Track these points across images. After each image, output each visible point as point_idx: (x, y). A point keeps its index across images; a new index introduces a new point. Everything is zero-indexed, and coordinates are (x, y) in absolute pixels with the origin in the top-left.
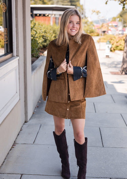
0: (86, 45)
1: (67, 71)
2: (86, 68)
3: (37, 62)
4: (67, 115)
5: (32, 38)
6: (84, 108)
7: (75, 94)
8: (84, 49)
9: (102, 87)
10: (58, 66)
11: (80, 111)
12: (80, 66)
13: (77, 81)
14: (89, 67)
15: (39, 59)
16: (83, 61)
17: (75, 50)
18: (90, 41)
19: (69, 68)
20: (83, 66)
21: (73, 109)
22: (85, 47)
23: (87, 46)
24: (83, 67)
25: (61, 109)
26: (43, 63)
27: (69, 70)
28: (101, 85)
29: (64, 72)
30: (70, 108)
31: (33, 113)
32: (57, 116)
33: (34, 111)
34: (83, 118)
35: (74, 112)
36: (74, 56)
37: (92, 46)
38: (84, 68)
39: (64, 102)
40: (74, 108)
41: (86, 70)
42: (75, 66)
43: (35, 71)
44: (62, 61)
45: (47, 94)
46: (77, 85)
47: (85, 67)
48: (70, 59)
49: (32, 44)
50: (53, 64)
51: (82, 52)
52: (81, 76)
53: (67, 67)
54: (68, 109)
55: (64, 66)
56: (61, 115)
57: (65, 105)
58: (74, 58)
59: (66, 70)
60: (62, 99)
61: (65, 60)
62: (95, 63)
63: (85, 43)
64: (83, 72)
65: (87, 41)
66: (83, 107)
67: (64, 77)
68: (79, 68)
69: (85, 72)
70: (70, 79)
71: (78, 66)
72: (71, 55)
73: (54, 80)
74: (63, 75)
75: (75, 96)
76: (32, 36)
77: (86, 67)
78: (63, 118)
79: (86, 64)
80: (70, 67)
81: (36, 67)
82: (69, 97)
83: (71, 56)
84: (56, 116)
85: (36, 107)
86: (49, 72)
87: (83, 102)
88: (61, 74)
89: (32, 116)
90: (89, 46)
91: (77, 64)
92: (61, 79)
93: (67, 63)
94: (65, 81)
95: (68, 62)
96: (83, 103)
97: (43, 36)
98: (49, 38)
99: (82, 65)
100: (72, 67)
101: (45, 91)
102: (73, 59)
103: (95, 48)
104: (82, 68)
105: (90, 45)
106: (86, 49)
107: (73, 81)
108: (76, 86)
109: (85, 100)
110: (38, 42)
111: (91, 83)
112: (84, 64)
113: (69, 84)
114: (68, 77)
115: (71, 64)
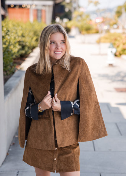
0: (77, 72)
1: (53, 107)
2: (78, 103)
3: (10, 81)
4: (55, 168)
5: (4, 46)
6: (78, 156)
7: (63, 138)
8: (74, 78)
9: (102, 127)
10: (41, 101)
11: (72, 161)
12: (70, 100)
13: (66, 120)
14: (82, 100)
15: (14, 75)
16: (74, 92)
17: (63, 79)
18: (83, 66)
19: (55, 103)
20: (74, 99)
21: (61, 158)
22: (76, 74)
23: (79, 74)
24: (75, 101)
25: (45, 159)
26: (20, 81)
27: (54, 106)
28: (99, 123)
29: (48, 108)
30: (58, 158)
31: (7, 154)
32: (40, 168)
33: (9, 151)
34: (77, 170)
35: (64, 163)
37: (85, 73)
38: (75, 102)
39: (50, 149)
40: (64, 157)
41: (78, 106)
42: (63, 100)
43: (9, 95)
44: (45, 95)
45: (26, 138)
46: (66, 125)
47: (76, 101)
48: (56, 91)
49: (4, 58)
50: (33, 97)
51: (72, 81)
52: (72, 114)
53: (52, 102)
54: (55, 159)
55: (49, 101)
56: (46, 167)
57: (51, 153)
58: (61, 89)
59: (50, 106)
60: (47, 145)
61: (49, 92)
62: (90, 95)
63: (75, 70)
64: (74, 108)
65: (78, 66)
66: (76, 155)
67: (49, 115)
68: (69, 102)
69: (77, 108)
70: (57, 118)
71: (67, 100)
72: (56, 86)
74: (47, 113)
75: (63, 141)
76: (4, 44)
77: (78, 100)
78: (49, 171)
79: (78, 96)
80: (56, 102)
81: (10, 89)
82: (56, 141)
83: (57, 87)
84: (38, 168)
85: (11, 145)
86: (27, 108)
87: (75, 148)
88: (44, 112)
89: (5, 159)
90: (80, 74)
91: (66, 97)
92: (45, 118)
93: (52, 97)
94: (50, 121)
95: (53, 96)
96: (75, 150)
97: (19, 42)
98: (28, 44)
99: (72, 98)
100: (59, 101)
101: (23, 134)
102: (60, 91)
103: (90, 74)
104: (72, 103)
105: (82, 72)
106: (77, 77)
107: (60, 121)
108: (66, 127)
109: (78, 145)
110: (13, 52)
111: (86, 122)
112: (75, 96)
113: (56, 125)
114: (53, 115)
115: (58, 97)
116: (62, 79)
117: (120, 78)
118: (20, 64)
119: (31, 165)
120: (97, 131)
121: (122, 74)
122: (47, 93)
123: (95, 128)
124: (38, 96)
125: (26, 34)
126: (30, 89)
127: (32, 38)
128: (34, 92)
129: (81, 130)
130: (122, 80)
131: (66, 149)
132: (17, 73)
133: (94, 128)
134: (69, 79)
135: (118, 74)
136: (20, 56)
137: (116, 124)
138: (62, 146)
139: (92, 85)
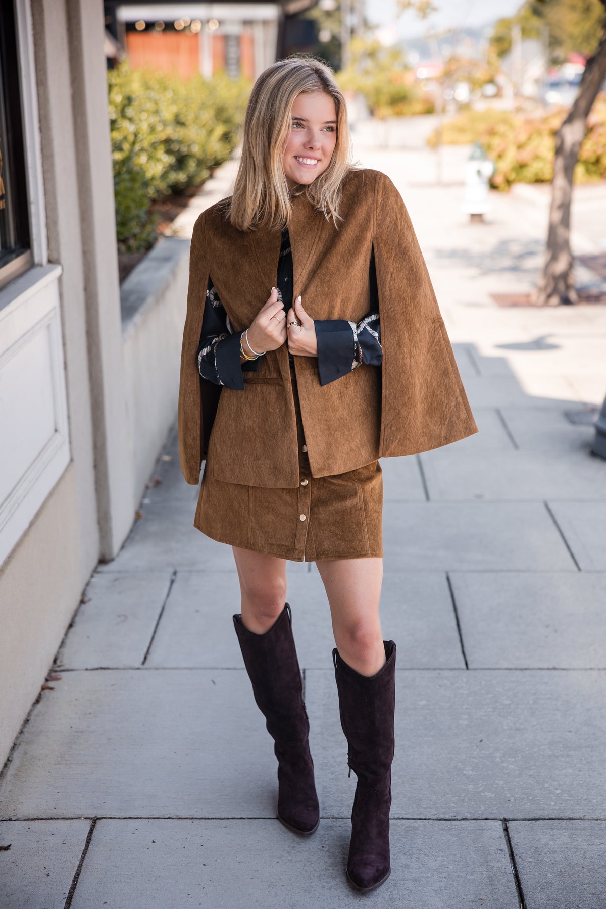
0: (368, 219)
1: (290, 344)
2: (375, 325)
3: (142, 274)
4: (301, 545)
5: (118, 156)
6: (377, 507)
7: (329, 445)
8: (358, 241)
9: (457, 404)
10: (247, 323)
11: (359, 524)
12: (347, 318)
13: (337, 384)
14: (389, 317)
15: (154, 253)
16: (359, 290)
17: (321, 246)
18: (386, 199)
19: (295, 327)
20: (361, 313)
21: (324, 513)
22: (364, 228)
23: (373, 225)
24: (362, 319)
25: (270, 517)
26: (174, 273)
27: (295, 337)
28: (449, 391)
29: (274, 347)
30: (312, 513)
31: (138, 516)
32: (251, 549)
33: (141, 506)
34: (375, 553)
35: (333, 528)
36: (313, 273)
37: (396, 224)
38: (364, 324)
39: (282, 484)
40: (331, 508)
41: (376, 335)
42: (323, 317)
43: (137, 318)
44: (262, 301)
45: (205, 452)
46: (337, 403)
47: (367, 320)
48: (297, 289)
49: (117, 194)
51: (353, 253)
52: (355, 364)
53: (286, 327)
54: (303, 518)
55: (275, 322)
56: (271, 545)
57: (287, 498)
58: (316, 281)
59: (281, 340)
60: (276, 469)
61: (275, 293)
62: (413, 298)
63: (361, 213)
64: (361, 343)
65: (370, 200)
66: (371, 505)
67: (279, 372)
68: (342, 325)
69: (371, 342)
70: (306, 380)
71: (336, 316)
72: (300, 270)
73: (233, 385)
74: (271, 363)
75: (329, 456)
76: (117, 147)
77: (373, 318)
78: (281, 556)
79: (373, 303)
80: (300, 323)
81: (142, 300)
82: (304, 458)
83: (300, 275)
84: (247, 547)
85: (147, 487)
86: (204, 352)
87: (370, 479)
88: (262, 359)
89: (131, 531)
90: (379, 226)
91: (332, 308)
92: (266, 382)
93: (286, 309)
94: (283, 387)
95: (288, 305)
96: (369, 486)
97: (167, 142)
98: (196, 149)
99: (354, 310)
100: (309, 322)
101: (194, 439)
102: (312, 289)
103: (410, 227)
104: (353, 326)
105: (384, 220)
106: (369, 237)
107: (317, 388)
108: (335, 410)
109: (379, 469)
110: (149, 175)
111: (404, 390)
112: (364, 303)
113: (302, 403)
115: (306, 309)
116: (319, 248)
117: (507, 262)
118: (171, 218)
119: (220, 541)
120: (443, 418)
121: (515, 249)
122: (269, 295)
123: (434, 408)
124: (237, 307)
125: (189, 118)
126: (210, 286)
127: (210, 132)
128: (224, 294)
129: (386, 417)
130: (514, 269)
131: (340, 482)
132: (161, 246)
133: (431, 410)
134: (342, 246)
135: (502, 248)
136: (169, 192)
137: (498, 412)
138: (326, 474)
139: (420, 263)
